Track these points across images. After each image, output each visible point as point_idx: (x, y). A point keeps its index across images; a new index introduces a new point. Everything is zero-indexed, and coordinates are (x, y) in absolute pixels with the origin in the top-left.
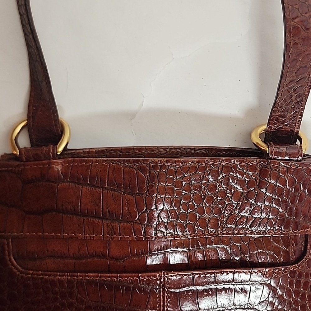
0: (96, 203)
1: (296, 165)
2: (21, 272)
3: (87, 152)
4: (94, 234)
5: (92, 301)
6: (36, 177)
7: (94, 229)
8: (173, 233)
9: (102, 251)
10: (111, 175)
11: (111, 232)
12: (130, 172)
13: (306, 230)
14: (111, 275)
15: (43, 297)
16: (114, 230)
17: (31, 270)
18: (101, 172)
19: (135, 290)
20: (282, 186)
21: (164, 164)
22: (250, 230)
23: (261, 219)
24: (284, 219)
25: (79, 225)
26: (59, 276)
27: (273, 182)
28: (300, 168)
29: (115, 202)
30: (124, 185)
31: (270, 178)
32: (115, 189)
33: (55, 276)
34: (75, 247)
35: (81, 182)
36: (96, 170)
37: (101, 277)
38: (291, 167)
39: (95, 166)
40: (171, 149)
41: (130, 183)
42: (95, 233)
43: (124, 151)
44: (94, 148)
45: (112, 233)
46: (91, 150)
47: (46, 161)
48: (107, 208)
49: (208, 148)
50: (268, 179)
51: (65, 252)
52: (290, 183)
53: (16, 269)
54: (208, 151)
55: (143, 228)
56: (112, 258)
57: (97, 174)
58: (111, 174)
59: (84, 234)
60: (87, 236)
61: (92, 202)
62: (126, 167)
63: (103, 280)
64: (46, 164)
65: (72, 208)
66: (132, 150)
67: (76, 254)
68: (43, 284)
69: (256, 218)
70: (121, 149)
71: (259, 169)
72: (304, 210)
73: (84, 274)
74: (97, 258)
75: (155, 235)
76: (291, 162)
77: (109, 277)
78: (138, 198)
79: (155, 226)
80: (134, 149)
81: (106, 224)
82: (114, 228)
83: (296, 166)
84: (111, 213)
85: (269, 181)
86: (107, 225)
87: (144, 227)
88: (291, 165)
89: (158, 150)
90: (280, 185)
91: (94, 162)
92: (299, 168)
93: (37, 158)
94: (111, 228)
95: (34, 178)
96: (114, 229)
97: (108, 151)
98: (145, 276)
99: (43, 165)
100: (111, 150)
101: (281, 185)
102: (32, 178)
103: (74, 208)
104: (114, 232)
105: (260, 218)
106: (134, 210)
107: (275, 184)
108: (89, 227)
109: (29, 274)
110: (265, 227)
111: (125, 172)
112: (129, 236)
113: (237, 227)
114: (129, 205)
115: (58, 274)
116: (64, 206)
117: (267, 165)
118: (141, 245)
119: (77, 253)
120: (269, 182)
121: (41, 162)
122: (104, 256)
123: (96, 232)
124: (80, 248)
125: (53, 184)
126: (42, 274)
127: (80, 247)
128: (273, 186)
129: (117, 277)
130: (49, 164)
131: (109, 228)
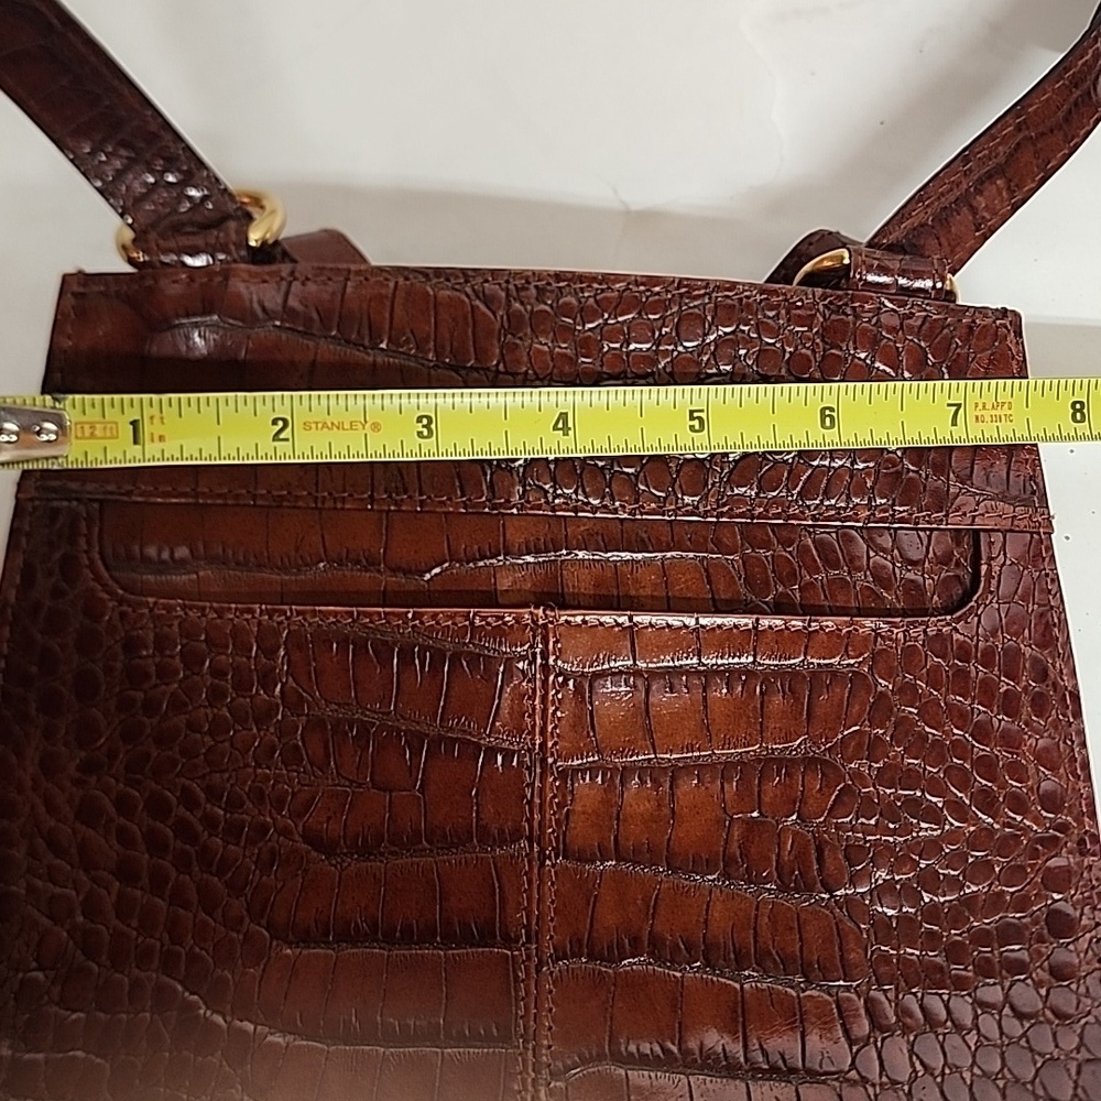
1: (928, 308)
4: (344, 492)
5: (328, 703)
7: (344, 473)
8: (574, 496)
9: (365, 547)
10: (399, 313)
11: (393, 485)
12: (453, 303)
14: (388, 610)
15: (180, 686)
16: (403, 478)
17: (152, 596)
18: (372, 304)
19: (458, 663)
20: (888, 370)
21: (549, 284)
22: (799, 506)
23: (832, 471)
24: (899, 474)
27: (863, 356)
28: (939, 319)
30: (435, 341)
31: (855, 343)
32: (409, 355)
33: (223, 613)
34: (287, 536)
35: (315, 331)
36: (359, 298)
37: (358, 617)
38: (911, 313)
41: (452, 336)
42: (347, 488)
45: (396, 487)
50: (847, 345)
51: (258, 551)
52: (911, 362)
53: (107, 593)
55: (485, 475)
56: (394, 570)
57: (361, 306)
58: (398, 311)
59: (317, 491)
60: (324, 497)
62: (442, 288)
63: (365, 627)
64: (218, 273)
67: (289, 557)
69: (818, 466)
71: (821, 319)
73: (309, 608)
74: (352, 570)
75: (520, 499)
76: (911, 299)
77: (384, 615)
79: (521, 470)
82: (404, 472)
83: (925, 310)
85: (852, 352)
87: (489, 472)
88: (911, 308)
90: (882, 367)
91: (352, 275)
92: (935, 317)
94: (395, 473)
95: (182, 312)
96: (405, 477)
98: (488, 617)
99: (209, 274)
101: (885, 364)
105: (829, 468)
107: (868, 362)
108: (333, 469)
110: (844, 497)
111: (440, 304)
112: (445, 498)
113: (762, 495)
117: (846, 304)
118: (480, 529)
119: (293, 552)
120: (850, 354)
122: (372, 563)
123: (352, 486)
124: (303, 537)
127: (300, 536)
128: (861, 366)
129: (405, 618)
130: (228, 274)
131: (389, 473)
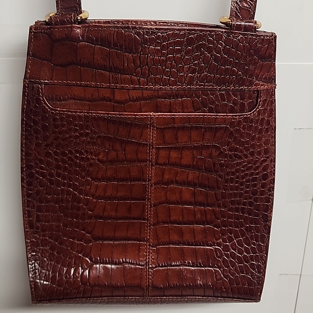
0: (104, 59)
2: (52, 109)
3: (97, 22)
4: (103, 83)
5: (102, 133)
6: (62, 37)
7: (103, 79)
9: (108, 96)
10: (115, 38)
11: (115, 82)
12: (129, 36)
13: (257, 87)
14: (115, 113)
15: (67, 128)
16: (117, 80)
17: (59, 108)
18: (108, 36)
19: (132, 125)
21: (154, 30)
23: (225, 77)
24: (241, 78)
25: (92, 76)
26: (79, 112)
28: (255, 38)
29: (118, 59)
30: (125, 46)
31: (232, 45)
32: (118, 49)
33: (76, 112)
34: (90, 93)
35: (94, 43)
36: (105, 34)
37: (108, 114)
38: (247, 36)
39: (104, 31)
40: (159, 22)
41: (129, 44)
43: (124, 23)
44: (102, 20)
46: (100, 21)
47: (69, 25)
48: (113, 63)
49: (188, 23)
50: (230, 45)
51: (82, 96)
52: (246, 49)
53: (48, 107)
54: (188, 25)
55: (138, 80)
56: (116, 102)
57: (105, 36)
59: (96, 83)
60: (98, 84)
61: (102, 58)
62: (126, 32)
63: (110, 116)
64: (69, 27)
65: (87, 62)
66: (130, 22)
67: (90, 98)
68: (67, 119)
70: (123, 21)
71: (224, 38)
72: (257, 72)
73: (96, 112)
74: (105, 102)
75: (147, 86)
77: (114, 114)
78: (135, 56)
79: (147, 79)
80: (131, 21)
81: (111, 76)
84: (115, 67)
86: (113, 76)
89: (150, 22)
91: (103, 28)
93: (63, 22)
94: (115, 79)
95: (60, 37)
97: (113, 22)
99: (67, 28)
100: (115, 21)
102: (59, 38)
103: (89, 63)
104: (117, 82)
106: (131, 65)
107: (236, 49)
108: (100, 77)
109: (57, 110)
110: (227, 83)
111: (126, 36)
112: (128, 85)
114: (128, 62)
115: (78, 111)
116: (82, 61)
117: (231, 34)
118: (137, 93)
120: (231, 48)
121: (65, 26)
122: (110, 100)
123: (105, 82)
125: (74, 43)
126: (66, 111)
127: (93, 93)
128: (234, 50)
129: (119, 115)
130: (72, 27)
131: (114, 79)
